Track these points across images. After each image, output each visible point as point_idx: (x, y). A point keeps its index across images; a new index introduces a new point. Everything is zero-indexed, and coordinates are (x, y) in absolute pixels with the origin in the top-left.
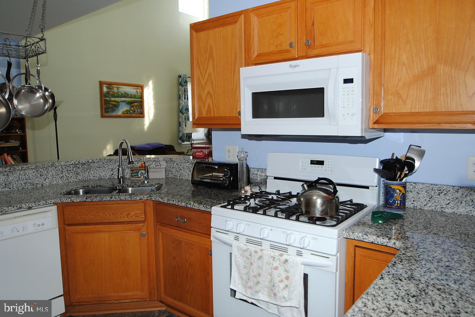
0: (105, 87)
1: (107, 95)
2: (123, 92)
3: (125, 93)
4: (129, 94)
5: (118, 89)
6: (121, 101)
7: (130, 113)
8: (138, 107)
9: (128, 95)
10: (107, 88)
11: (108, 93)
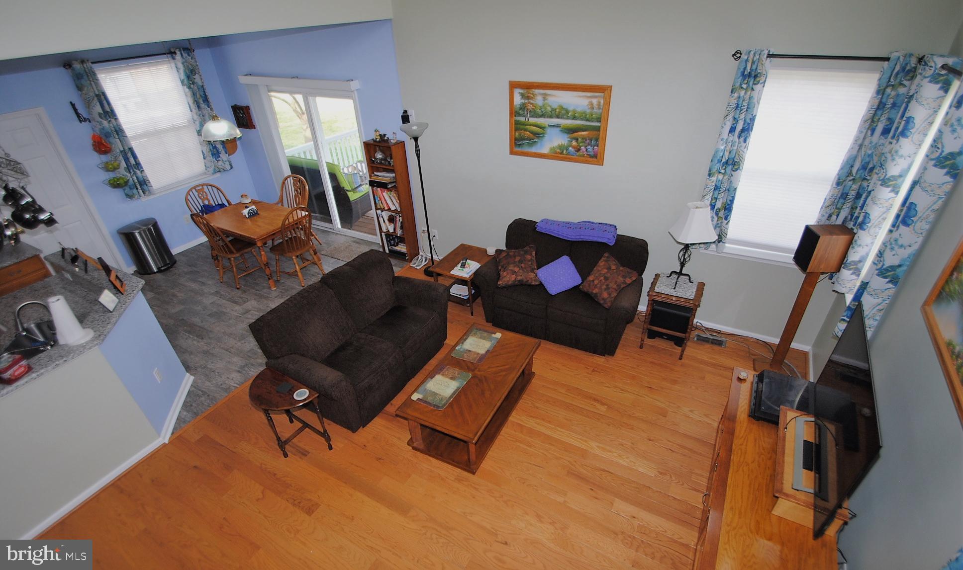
0: (519, 95)
1: (520, 111)
2: (555, 106)
3: (561, 108)
4: (571, 109)
5: (545, 99)
6: (550, 126)
7: (568, 154)
8: (588, 141)
9: (567, 112)
10: (522, 95)
11: (523, 107)
